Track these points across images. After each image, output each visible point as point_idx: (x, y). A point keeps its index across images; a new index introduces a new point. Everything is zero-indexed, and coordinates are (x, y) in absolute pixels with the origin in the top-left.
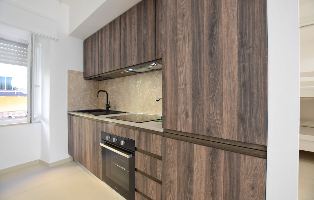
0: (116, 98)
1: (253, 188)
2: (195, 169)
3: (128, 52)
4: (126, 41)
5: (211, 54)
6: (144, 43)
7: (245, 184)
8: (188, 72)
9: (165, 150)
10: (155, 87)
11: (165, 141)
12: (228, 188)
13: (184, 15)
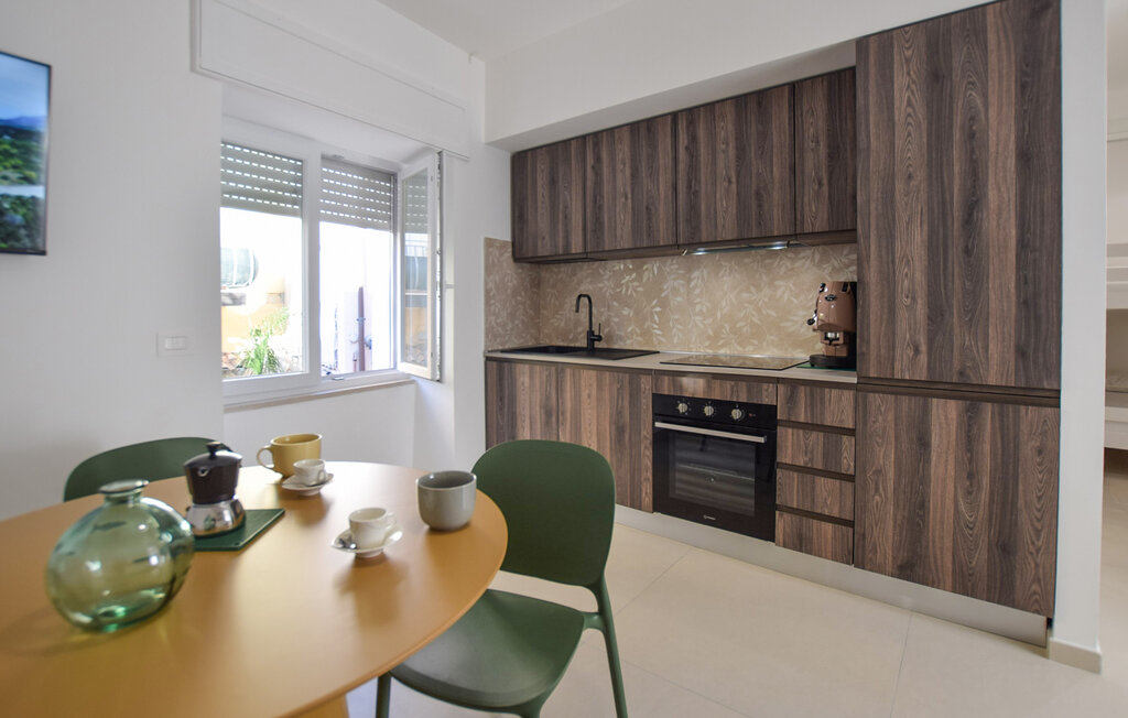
0: (612, 314)
1: (1040, 452)
2: (935, 441)
3: (703, 207)
4: (698, 181)
5: (967, 252)
6: (757, 193)
7: (1028, 449)
8: (920, 277)
9: (865, 416)
10: (752, 289)
11: (865, 398)
12: (999, 461)
13: (910, 177)
